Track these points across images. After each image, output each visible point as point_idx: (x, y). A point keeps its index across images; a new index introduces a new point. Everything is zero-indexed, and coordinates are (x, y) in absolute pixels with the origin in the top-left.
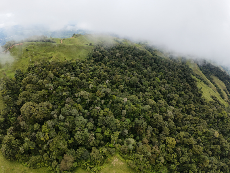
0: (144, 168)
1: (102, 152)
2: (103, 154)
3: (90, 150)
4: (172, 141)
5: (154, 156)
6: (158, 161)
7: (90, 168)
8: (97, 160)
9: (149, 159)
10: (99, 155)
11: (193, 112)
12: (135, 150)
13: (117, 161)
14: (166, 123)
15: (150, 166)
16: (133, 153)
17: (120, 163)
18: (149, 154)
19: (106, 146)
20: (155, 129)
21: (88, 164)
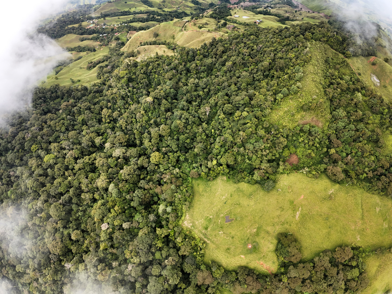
0: (187, 191)
1: (182, 242)
2: (184, 240)
3: (183, 257)
4: (155, 157)
5: (174, 180)
6: (178, 175)
7: (201, 249)
8: (191, 245)
9: (178, 187)
10: (186, 245)
11: (115, 114)
12: (171, 204)
13: (186, 223)
14: (133, 161)
15: (184, 185)
16: (174, 205)
17: (188, 218)
18: (173, 187)
19: (174, 240)
20: (142, 177)
21: (198, 253)
